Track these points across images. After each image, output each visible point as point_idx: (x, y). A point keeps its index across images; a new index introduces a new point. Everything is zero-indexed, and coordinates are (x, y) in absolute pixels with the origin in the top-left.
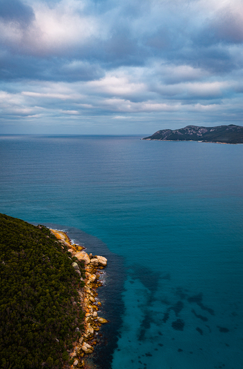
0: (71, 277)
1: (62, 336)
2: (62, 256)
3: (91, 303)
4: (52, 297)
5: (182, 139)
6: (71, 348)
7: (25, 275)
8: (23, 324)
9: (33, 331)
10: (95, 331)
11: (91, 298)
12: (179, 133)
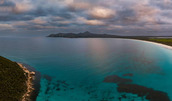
0: (23, 77)
1: (20, 92)
2: (21, 71)
3: (30, 84)
4: (17, 82)
5: (57, 37)
6: (23, 95)
7: (10, 75)
8: (8, 87)
9: (11, 90)
10: (31, 92)
11: (30, 83)
12: (57, 35)
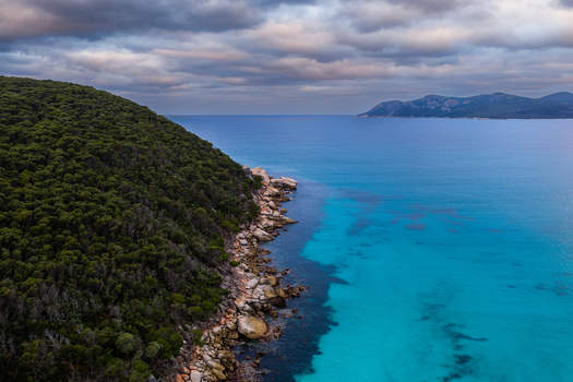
5: (417, 114)
12: (413, 106)
